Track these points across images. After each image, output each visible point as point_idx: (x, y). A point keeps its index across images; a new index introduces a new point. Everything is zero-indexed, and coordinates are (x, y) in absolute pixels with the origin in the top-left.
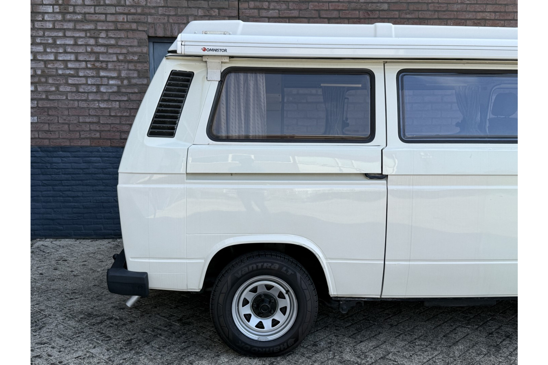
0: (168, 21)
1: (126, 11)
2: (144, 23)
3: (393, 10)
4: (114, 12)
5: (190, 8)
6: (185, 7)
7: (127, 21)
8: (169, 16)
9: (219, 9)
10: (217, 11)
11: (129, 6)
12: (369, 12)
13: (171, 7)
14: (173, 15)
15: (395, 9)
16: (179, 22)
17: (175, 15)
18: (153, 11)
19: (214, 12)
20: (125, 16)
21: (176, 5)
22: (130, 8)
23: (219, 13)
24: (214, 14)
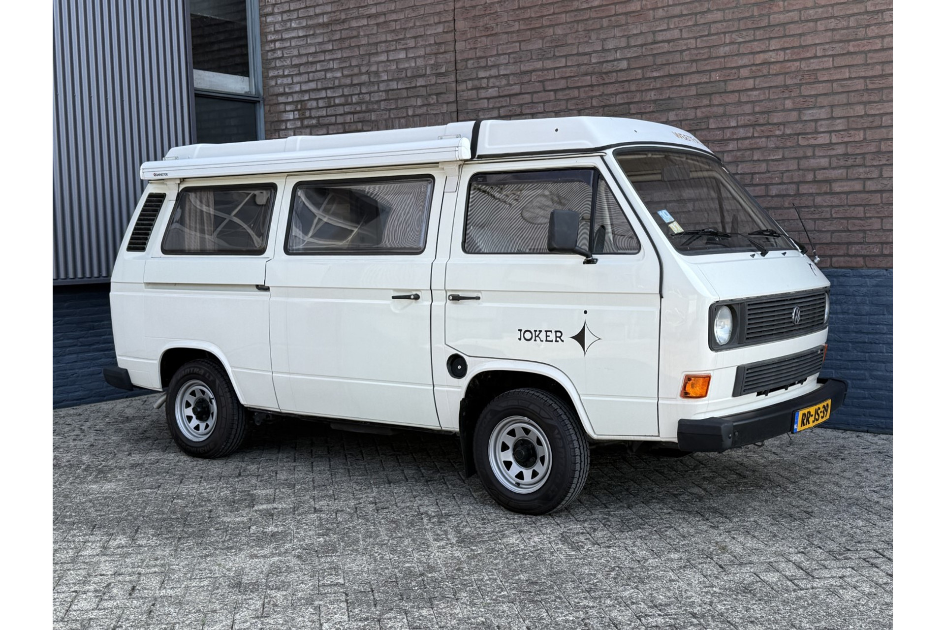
0: (389, 116)
1: (353, 110)
2: (368, 121)
3: (635, 69)
4: (343, 112)
5: (410, 97)
6: (405, 98)
7: (354, 122)
8: (390, 110)
9: (437, 94)
10: (435, 97)
11: (356, 104)
12: (604, 76)
13: (392, 99)
14: (393, 109)
15: (637, 66)
16: (400, 116)
17: (396, 108)
18: (376, 107)
19: (433, 99)
20: (352, 116)
21: (396, 97)
22: (355, 106)
23: (437, 100)
24: (432, 102)
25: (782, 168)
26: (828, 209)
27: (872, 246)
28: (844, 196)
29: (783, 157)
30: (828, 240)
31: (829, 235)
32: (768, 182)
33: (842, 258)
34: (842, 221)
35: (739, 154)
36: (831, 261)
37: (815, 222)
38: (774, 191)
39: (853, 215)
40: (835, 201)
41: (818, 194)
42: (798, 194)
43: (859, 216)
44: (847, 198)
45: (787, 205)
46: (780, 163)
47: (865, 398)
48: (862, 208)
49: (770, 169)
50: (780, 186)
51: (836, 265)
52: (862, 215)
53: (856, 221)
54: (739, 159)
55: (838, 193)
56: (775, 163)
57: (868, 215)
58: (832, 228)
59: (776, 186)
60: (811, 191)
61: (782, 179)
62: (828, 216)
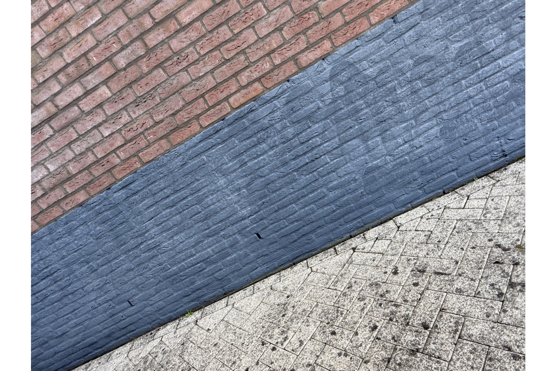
25: (112, 29)
26: (191, 49)
27: (259, 64)
28: (198, 24)
29: (102, 14)
30: (213, 83)
31: (210, 77)
32: (108, 54)
33: (238, 94)
34: (215, 53)
35: (52, 39)
36: (229, 104)
37: (187, 71)
38: (121, 61)
39: (221, 40)
40: (193, 35)
41: (170, 37)
42: (150, 51)
43: (227, 38)
44: (203, 25)
45: (145, 69)
46: (105, 23)
47: (334, 211)
48: (225, 27)
49: (100, 37)
50: (123, 53)
51: (237, 105)
52: (229, 35)
53: (229, 45)
54: (58, 46)
55: (190, 24)
56: (99, 27)
57: (236, 32)
58: (209, 68)
59: (119, 55)
60: (160, 38)
61: (120, 41)
62: (196, 56)
